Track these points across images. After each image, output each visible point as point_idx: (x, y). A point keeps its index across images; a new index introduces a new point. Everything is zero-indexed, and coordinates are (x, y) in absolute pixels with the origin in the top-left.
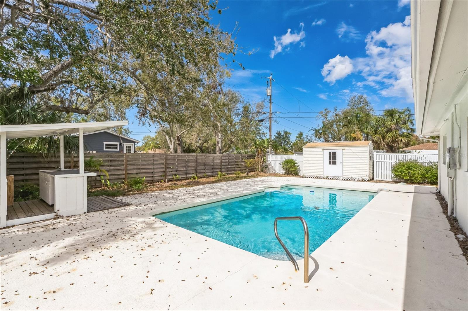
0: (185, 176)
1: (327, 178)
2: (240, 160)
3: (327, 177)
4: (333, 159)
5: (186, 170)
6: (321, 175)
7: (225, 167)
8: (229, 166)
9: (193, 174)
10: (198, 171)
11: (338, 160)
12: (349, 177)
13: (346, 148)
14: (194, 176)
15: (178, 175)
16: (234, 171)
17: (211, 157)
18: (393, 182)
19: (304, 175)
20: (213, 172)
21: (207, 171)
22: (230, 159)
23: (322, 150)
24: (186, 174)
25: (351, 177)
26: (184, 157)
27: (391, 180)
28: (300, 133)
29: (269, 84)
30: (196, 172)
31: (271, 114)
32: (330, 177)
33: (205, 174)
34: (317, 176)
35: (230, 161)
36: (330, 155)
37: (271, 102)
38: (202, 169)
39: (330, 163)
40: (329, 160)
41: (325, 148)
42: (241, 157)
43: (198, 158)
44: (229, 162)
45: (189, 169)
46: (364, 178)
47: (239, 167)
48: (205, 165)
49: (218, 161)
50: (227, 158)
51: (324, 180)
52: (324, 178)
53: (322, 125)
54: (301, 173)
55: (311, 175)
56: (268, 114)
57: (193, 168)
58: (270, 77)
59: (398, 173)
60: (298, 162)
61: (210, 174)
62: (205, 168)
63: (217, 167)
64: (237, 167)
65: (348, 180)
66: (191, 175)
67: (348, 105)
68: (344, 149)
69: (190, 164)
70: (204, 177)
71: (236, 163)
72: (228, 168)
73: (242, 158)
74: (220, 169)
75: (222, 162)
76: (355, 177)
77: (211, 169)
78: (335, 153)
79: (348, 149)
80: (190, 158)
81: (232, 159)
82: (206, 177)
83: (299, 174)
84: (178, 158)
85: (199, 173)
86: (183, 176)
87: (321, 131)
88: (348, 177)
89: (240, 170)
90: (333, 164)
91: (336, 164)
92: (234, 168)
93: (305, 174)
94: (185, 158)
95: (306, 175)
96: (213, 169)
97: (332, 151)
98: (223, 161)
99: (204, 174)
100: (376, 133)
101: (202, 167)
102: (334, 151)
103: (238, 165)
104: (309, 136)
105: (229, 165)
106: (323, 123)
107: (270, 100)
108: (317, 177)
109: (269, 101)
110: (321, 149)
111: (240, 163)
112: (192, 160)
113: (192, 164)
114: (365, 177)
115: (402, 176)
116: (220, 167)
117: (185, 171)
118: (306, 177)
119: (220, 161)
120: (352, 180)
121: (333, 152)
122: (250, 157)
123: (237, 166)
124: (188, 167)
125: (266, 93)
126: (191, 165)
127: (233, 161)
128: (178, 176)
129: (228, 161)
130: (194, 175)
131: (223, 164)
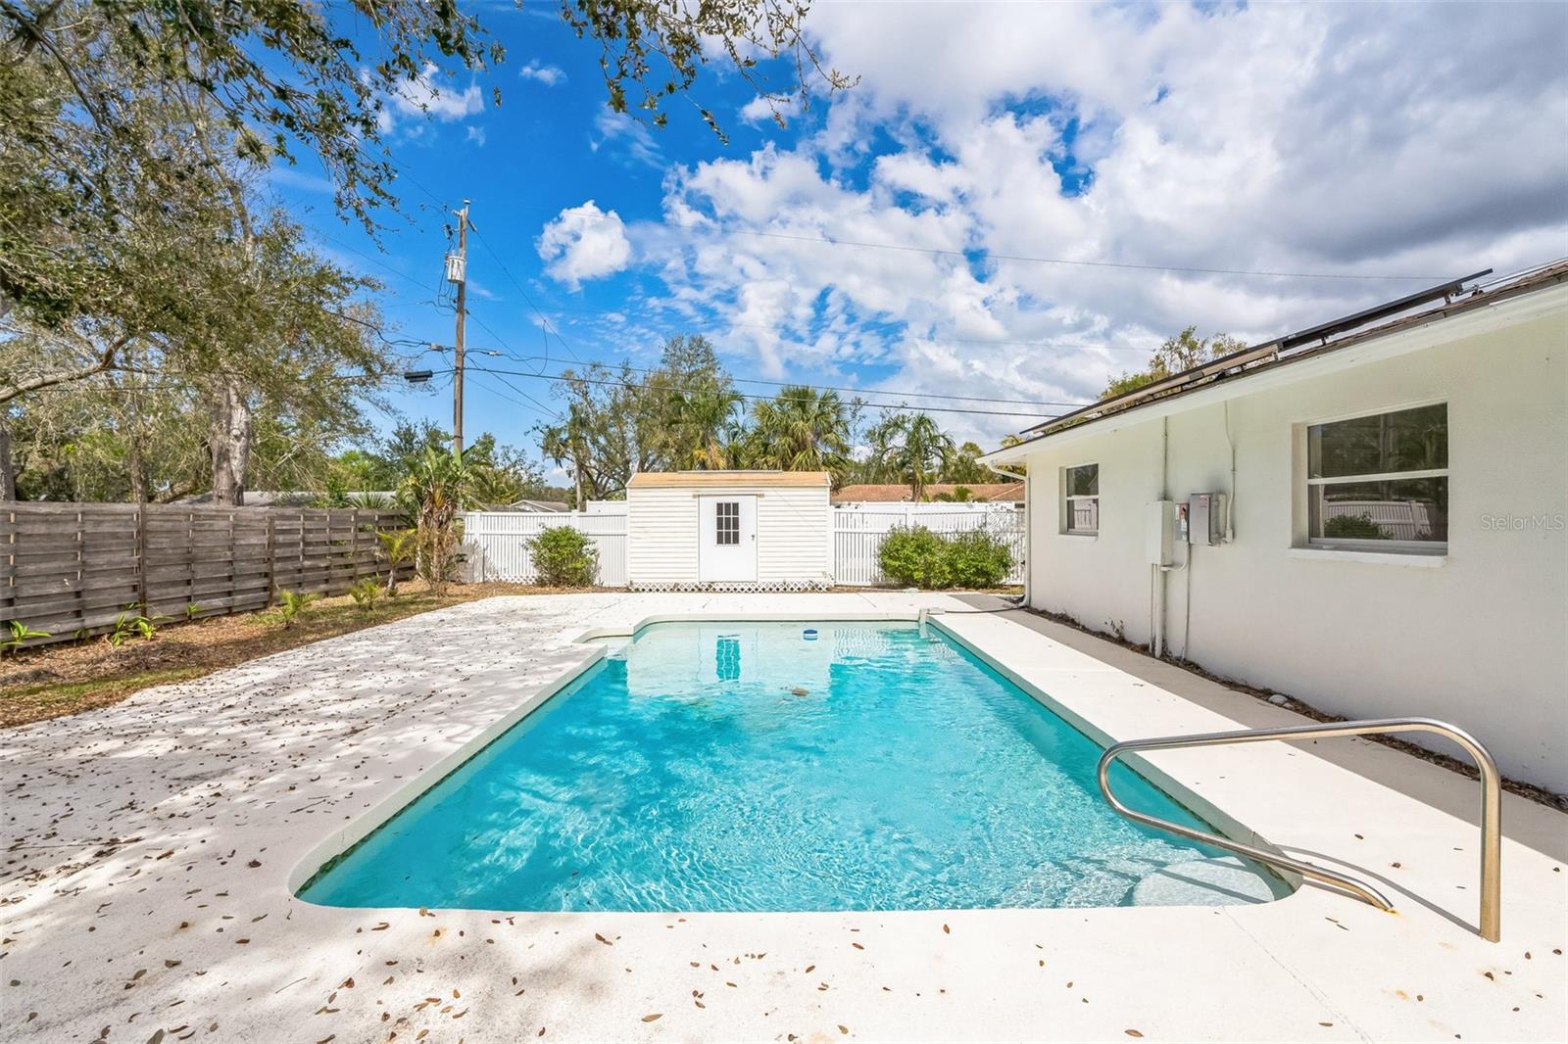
0: (71, 624)
1: (710, 588)
2: (350, 536)
3: (710, 586)
4: (728, 527)
5: (78, 594)
6: (689, 581)
7: (290, 566)
8: (307, 563)
9: (121, 608)
10: (153, 593)
11: (744, 531)
12: (777, 580)
13: (768, 492)
14: (128, 622)
15: (23, 621)
16: (327, 581)
17: (221, 524)
18: (878, 587)
19: (631, 583)
20: (229, 594)
21: (199, 589)
22: (309, 531)
23: (694, 496)
24: (78, 614)
25: (781, 581)
26: (66, 522)
27: (869, 584)
28: (485, 436)
29: (456, 238)
30: (143, 599)
31: (461, 355)
32: (721, 586)
33: (195, 606)
34: (676, 585)
35: (311, 537)
36: (720, 512)
37: (460, 310)
38: (174, 584)
39: (720, 541)
40: (715, 530)
41: (704, 491)
42: (356, 521)
43: (152, 525)
44: (307, 544)
45: (98, 583)
46: (816, 581)
47: (347, 566)
48: (189, 560)
49: (254, 540)
50: (298, 524)
51: (700, 594)
52: (700, 590)
53: (569, 417)
54: (603, 577)
55: (657, 581)
56: (451, 356)
57: (120, 581)
58: (463, 213)
59: (897, 563)
60: (592, 538)
61: (218, 602)
62: (188, 576)
63: (252, 568)
64: (340, 567)
65: (774, 589)
66: (109, 619)
67: (663, 362)
68: (763, 495)
69: (100, 560)
70: (186, 620)
71: (335, 549)
72: (300, 571)
73: (360, 525)
74: (266, 575)
75: (273, 544)
76: (793, 580)
77: (222, 579)
78: (736, 506)
79: (773, 493)
80: (105, 528)
81: (318, 530)
82: (197, 621)
83: (596, 582)
84: (20, 530)
85: (161, 602)
86: (55, 627)
87: (564, 436)
88: (775, 581)
89: (351, 578)
90: (728, 542)
91: (736, 541)
92: (327, 568)
93: (634, 581)
94: (70, 528)
95: (640, 581)
96: (230, 578)
97: (724, 500)
98: (281, 538)
99: (182, 606)
100: (766, 452)
101: (177, 572)
102: (731, 500)
103: (342, 555)
104: (515, 451)
105: (307, 557)
106: (573, 409)
107: (460, 299)
108: (676, 588)
109: (455, 305)
110: (691, 494)
111: (351, 549)
112: (115, 536)
113: (117, 558)
114: (819, 580)
115: (908, 569)
116: (264, 568)
117: (73, 600)
118: (637, 590)
119: (264, 540)
120: (786, 589)
121: (728, 505)
122: (389, 523)
123: (341, 561)
124: (93, 574)
125: (444, 274)
126: (109, 563)
127: (322, 537)
128: (23, 630)
129: (303, 539)
130: (127, 615)
131: (278, 552)
